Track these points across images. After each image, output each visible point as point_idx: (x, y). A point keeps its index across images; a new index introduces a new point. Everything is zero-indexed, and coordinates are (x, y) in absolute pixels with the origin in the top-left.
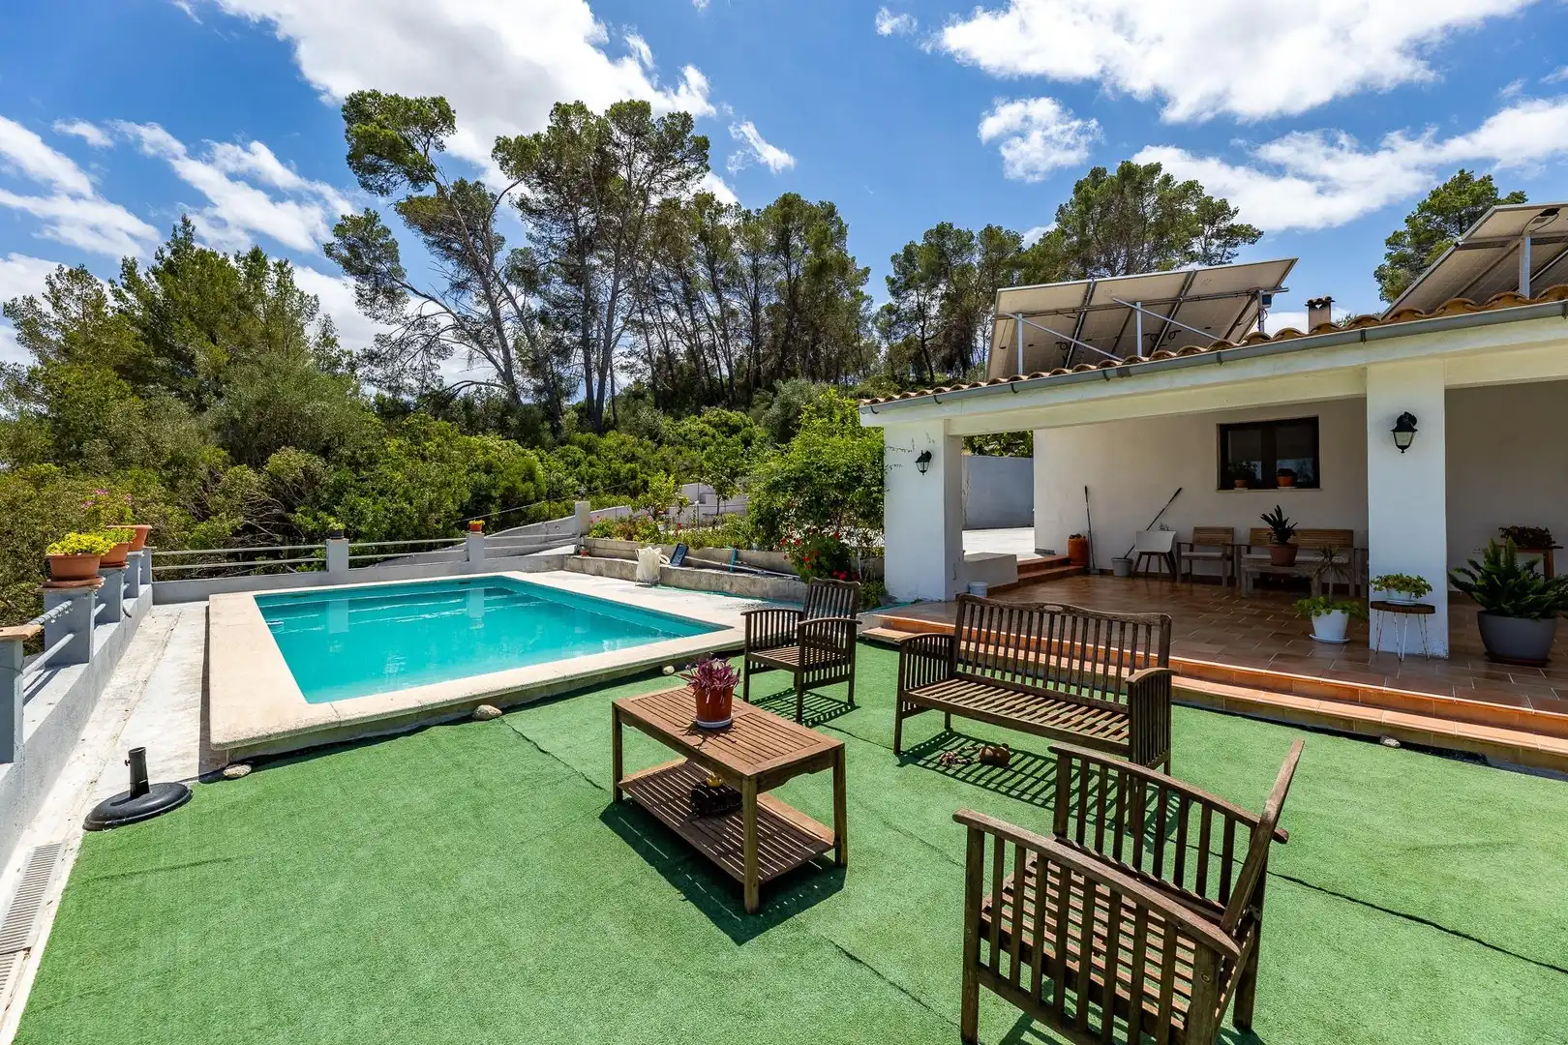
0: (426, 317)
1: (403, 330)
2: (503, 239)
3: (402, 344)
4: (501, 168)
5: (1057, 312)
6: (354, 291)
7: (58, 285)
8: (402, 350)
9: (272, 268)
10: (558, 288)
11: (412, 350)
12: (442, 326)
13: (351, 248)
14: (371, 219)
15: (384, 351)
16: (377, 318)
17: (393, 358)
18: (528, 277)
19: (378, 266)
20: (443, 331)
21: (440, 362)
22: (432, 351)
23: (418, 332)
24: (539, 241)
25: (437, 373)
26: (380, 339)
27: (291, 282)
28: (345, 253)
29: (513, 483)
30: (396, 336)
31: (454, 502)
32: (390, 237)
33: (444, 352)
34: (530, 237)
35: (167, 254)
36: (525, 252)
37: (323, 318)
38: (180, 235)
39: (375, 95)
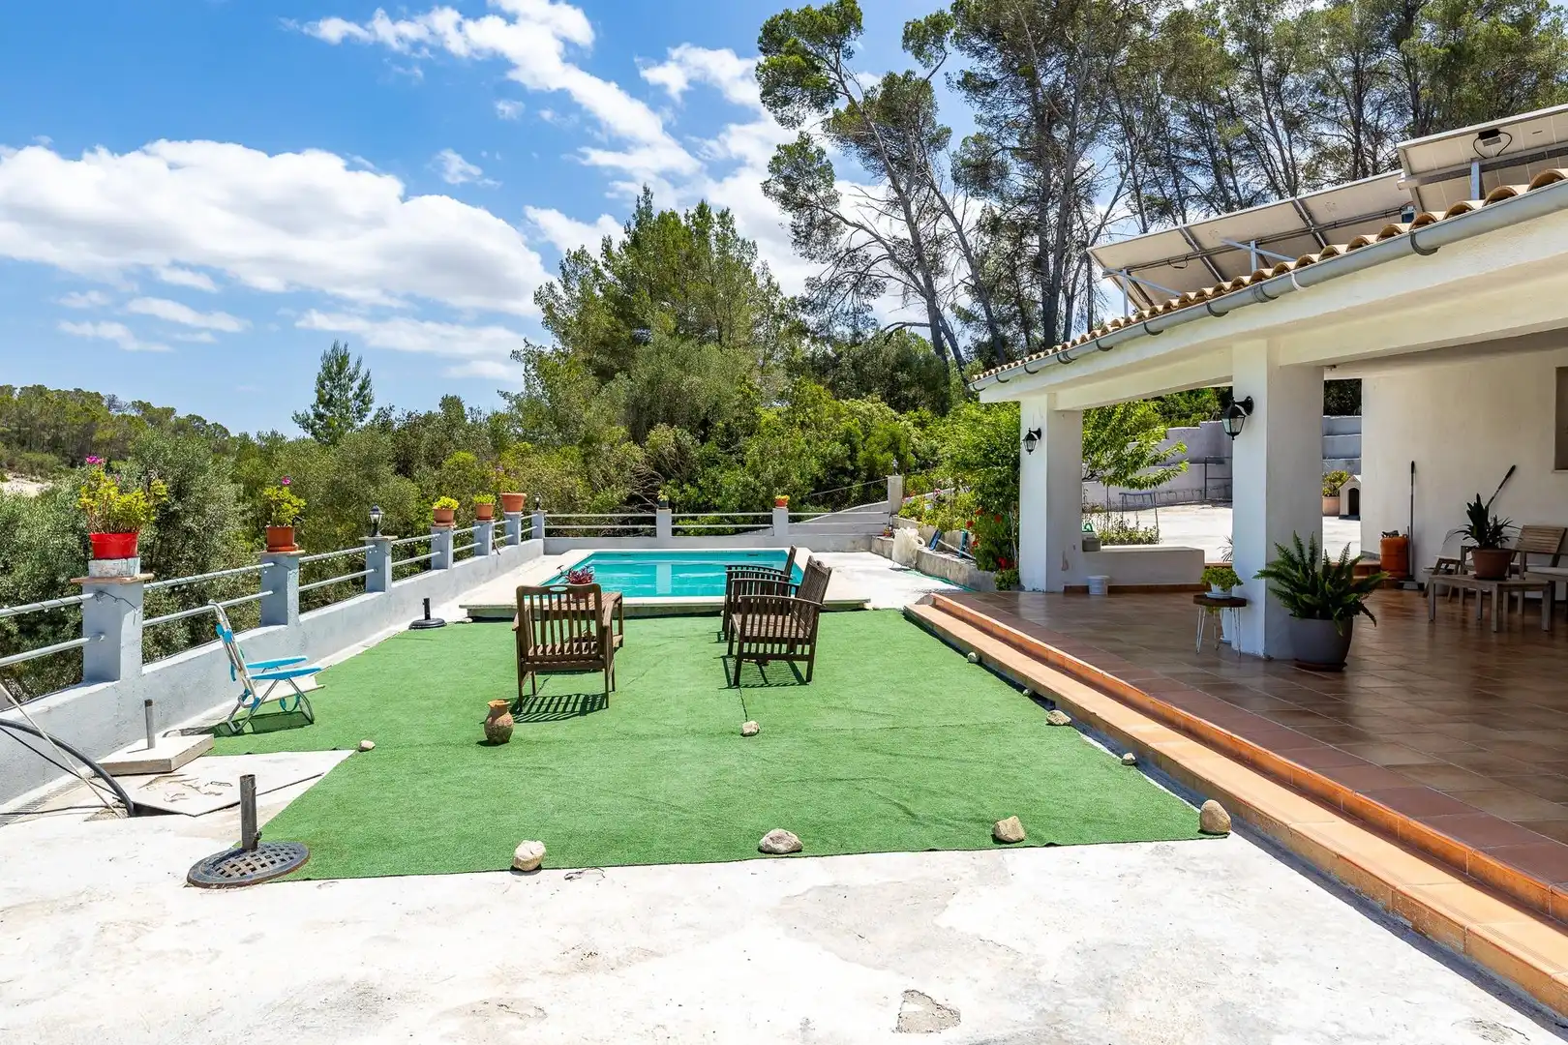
0: (854, 251)
1: (833, 268)
2: (949, 131)
3: (834, 284)
4: (917, 57)
5: (1169, 262)
6: (789, 230)
7: (568, 269)
8: (832, 293)
9: (716, 220)
10: (1018, 178)
11: (841, 292)
12: (873, 258)
13: (787, 180)
14: (805, 141)
15: (815, 295)
16: (812, 258)
17: (824, 305)
18: (980, 174)
19: (812, 197)
20: (873, 263)
21: (872, 302)
22: (862, 290)
23: (850, 269)
24: (990, 122)
25: (870, 315)
26: (811, 284)
27: (733, 231)
28: (782, 188)
29: (872, 453)
30: (825, 278)
31: (802, 475)
32: (824, 159)
33: (877, 288)
34: (979, 120)
35: (633, 226)
36: (978, 139)
37: (761, 266)
38: (642, 204)
39: (787, 16)
